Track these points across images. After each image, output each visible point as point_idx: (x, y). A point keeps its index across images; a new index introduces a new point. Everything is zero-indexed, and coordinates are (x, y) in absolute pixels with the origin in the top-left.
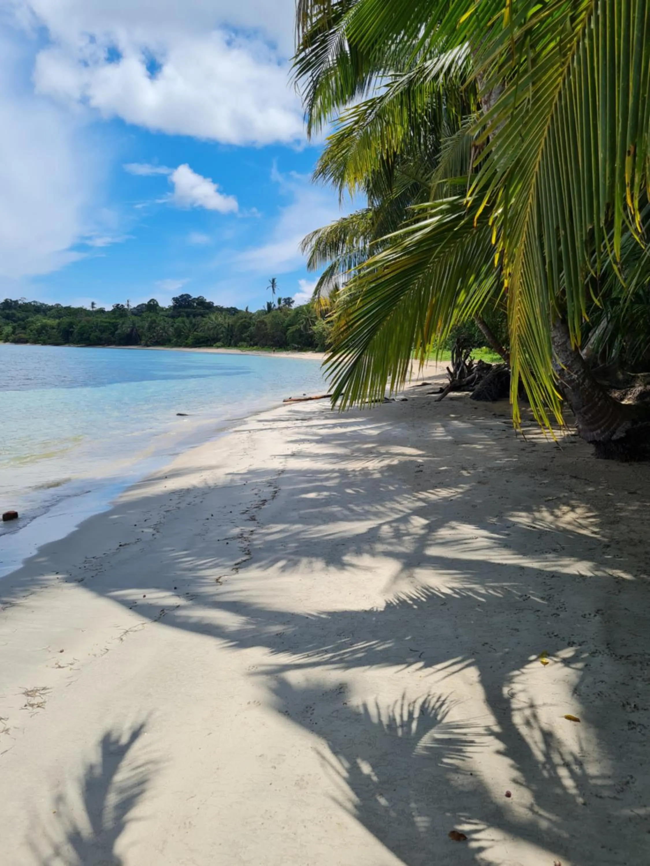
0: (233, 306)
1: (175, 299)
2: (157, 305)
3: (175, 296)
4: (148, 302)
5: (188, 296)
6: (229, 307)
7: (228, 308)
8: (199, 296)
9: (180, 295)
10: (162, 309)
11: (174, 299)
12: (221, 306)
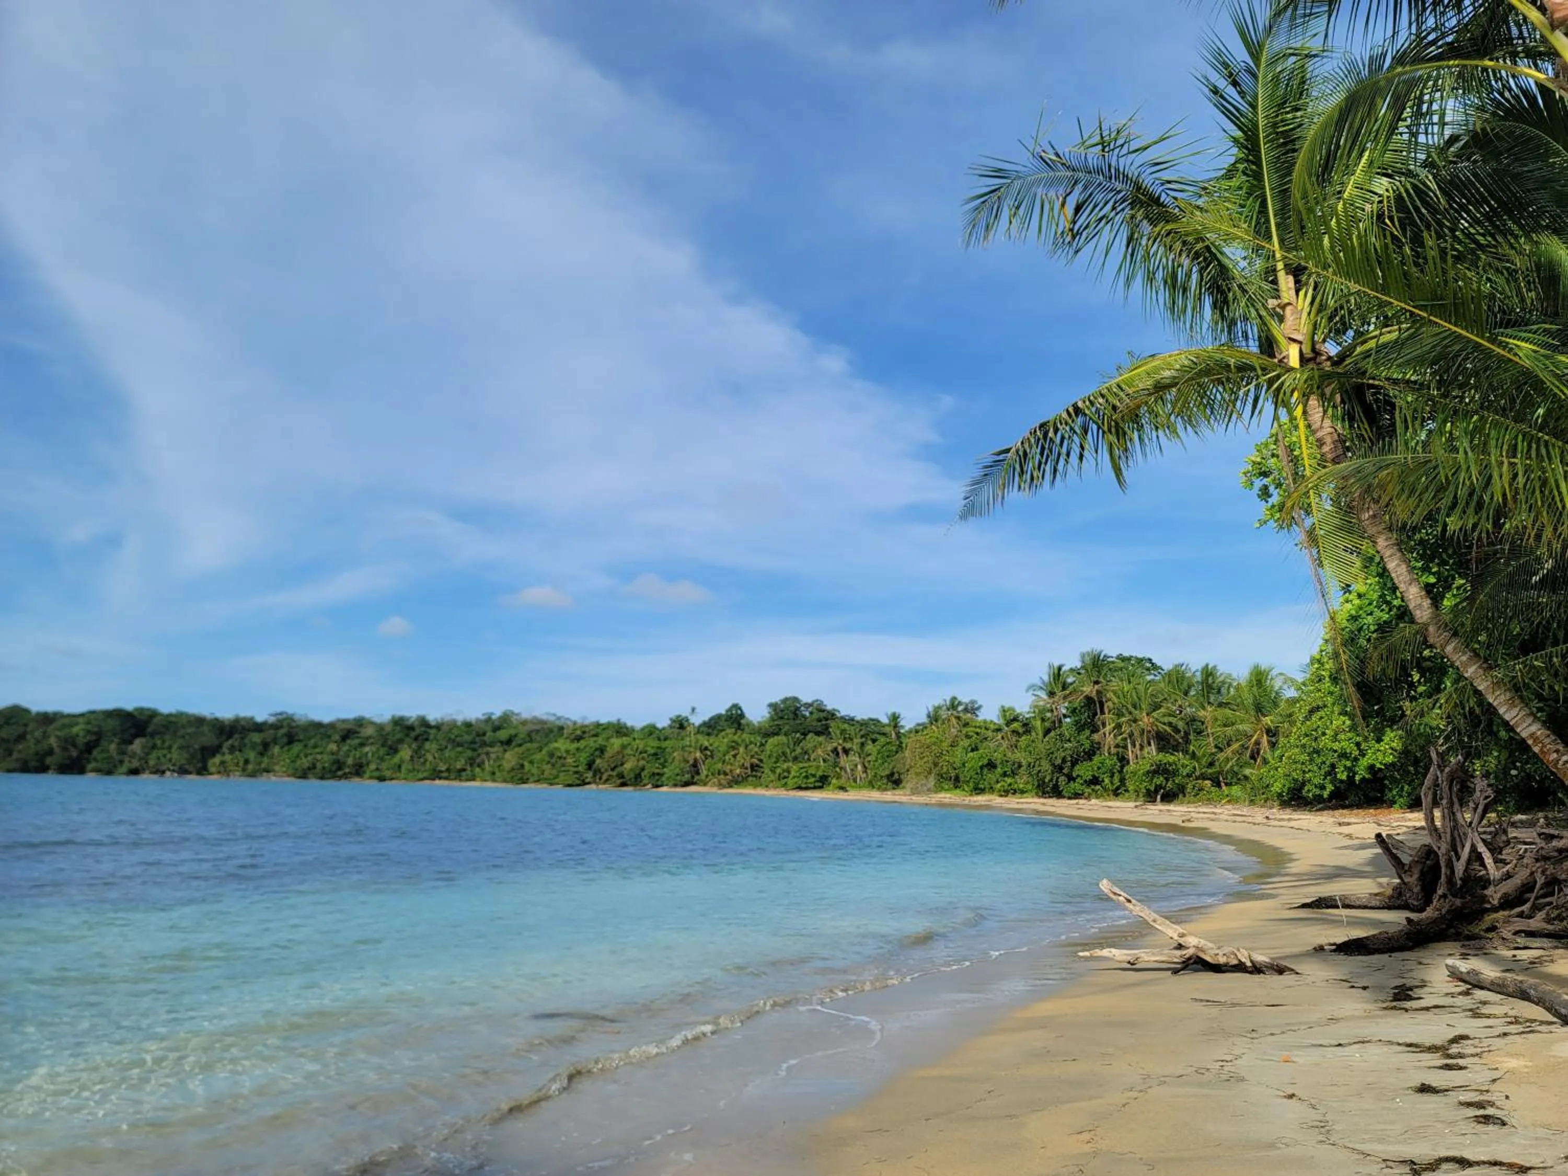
0: (873, 716)
1: (773, 706)
2: (742, 716)
3: (773, 701)
4: (727, 711)
5: (796, 699)
6: (866, 717)
7: (863, 720)
8: (814, 698)
9: (782, 697)
10: (749, 724)
11: (770, 705)
12: (852, 715)
